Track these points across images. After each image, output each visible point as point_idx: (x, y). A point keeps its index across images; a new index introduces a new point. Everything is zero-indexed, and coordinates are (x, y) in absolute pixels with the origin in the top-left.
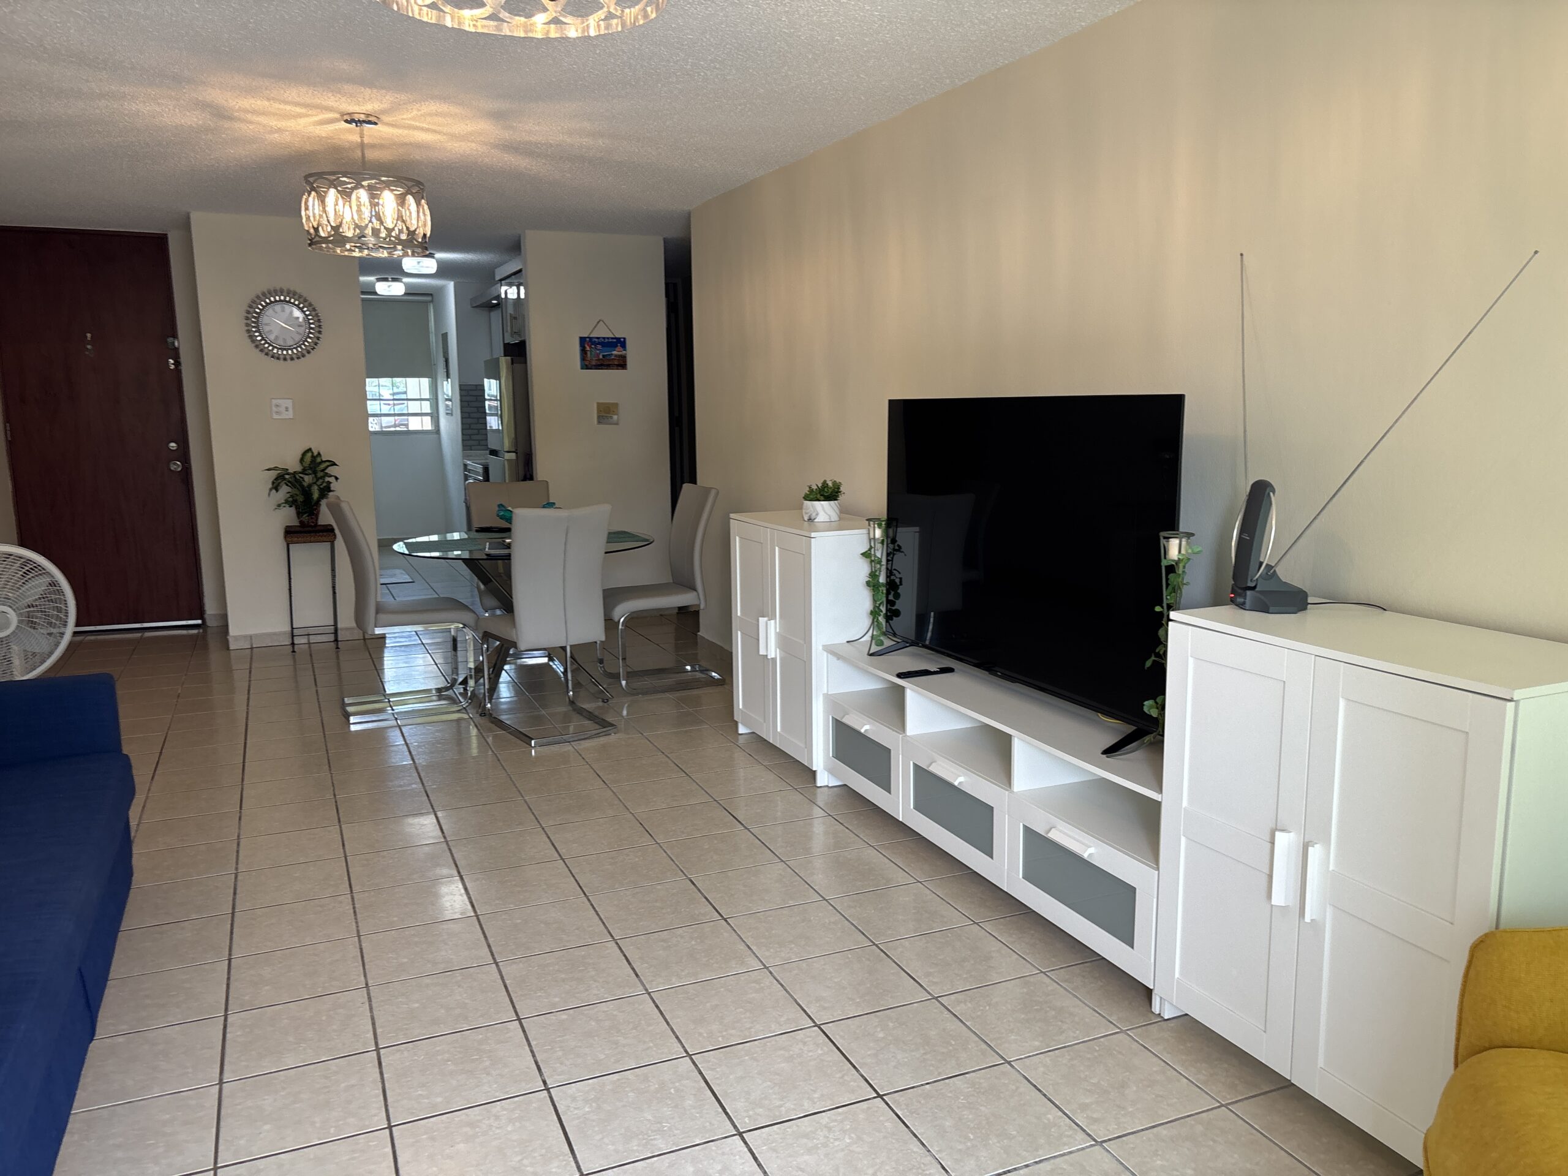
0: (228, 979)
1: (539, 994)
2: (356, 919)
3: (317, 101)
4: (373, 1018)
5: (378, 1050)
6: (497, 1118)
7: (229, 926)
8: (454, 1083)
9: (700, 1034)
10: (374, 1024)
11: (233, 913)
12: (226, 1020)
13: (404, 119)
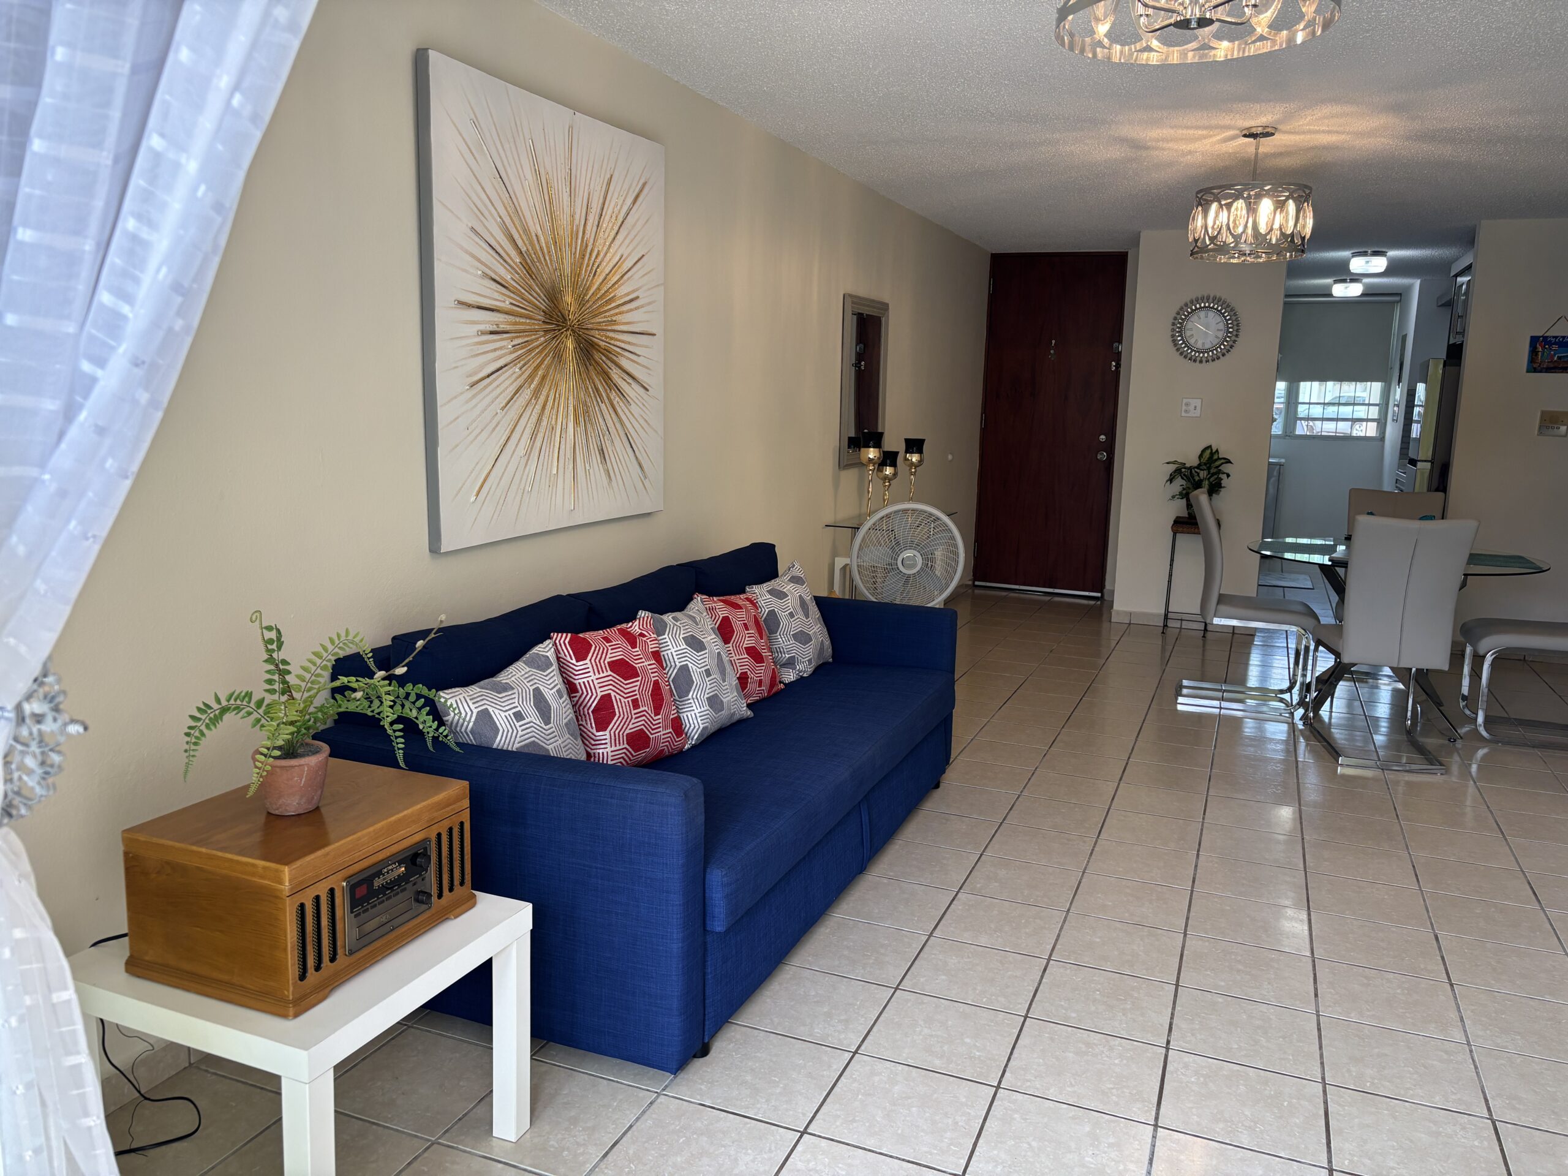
0: (973, 868)
1: (1209, 973)
2: (1089, 858)
3: (1214, 122)
4: (1059, 936)
5: (1049, 960)
6: (1111, 1049)
7: (994, 831)
8: (1093, 1008)
9: (1349, 1071)
10: (1057, 940)
11: (1001, 823)
12: (956, 895)
13: (1302, 125)
